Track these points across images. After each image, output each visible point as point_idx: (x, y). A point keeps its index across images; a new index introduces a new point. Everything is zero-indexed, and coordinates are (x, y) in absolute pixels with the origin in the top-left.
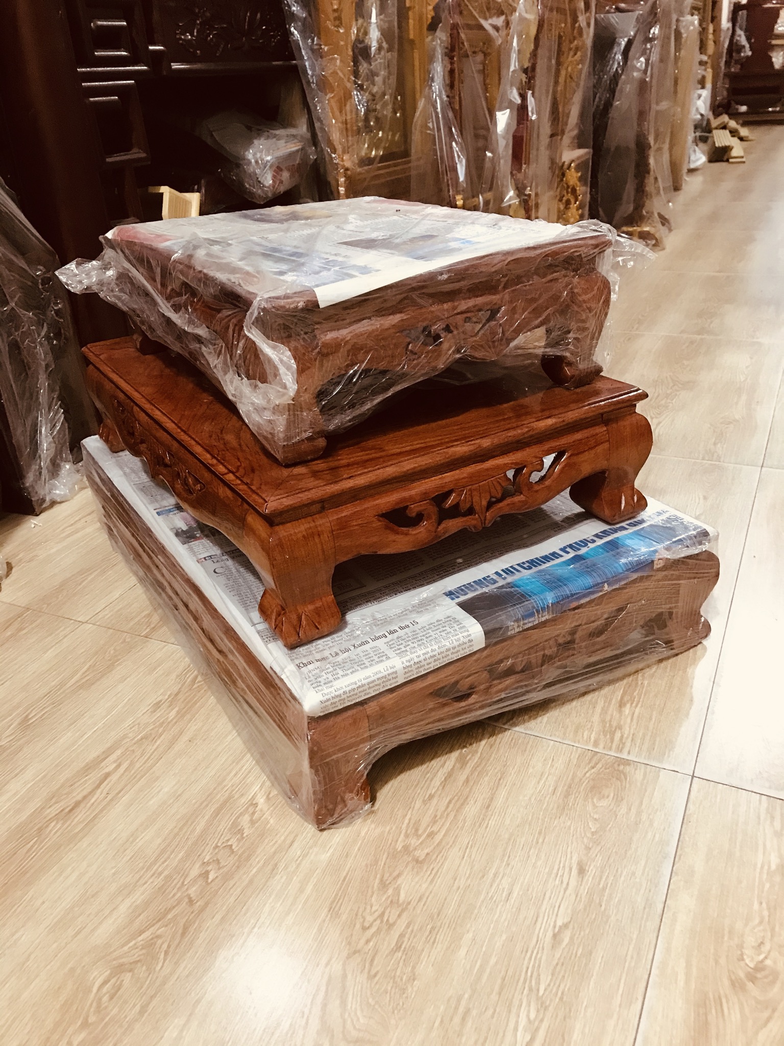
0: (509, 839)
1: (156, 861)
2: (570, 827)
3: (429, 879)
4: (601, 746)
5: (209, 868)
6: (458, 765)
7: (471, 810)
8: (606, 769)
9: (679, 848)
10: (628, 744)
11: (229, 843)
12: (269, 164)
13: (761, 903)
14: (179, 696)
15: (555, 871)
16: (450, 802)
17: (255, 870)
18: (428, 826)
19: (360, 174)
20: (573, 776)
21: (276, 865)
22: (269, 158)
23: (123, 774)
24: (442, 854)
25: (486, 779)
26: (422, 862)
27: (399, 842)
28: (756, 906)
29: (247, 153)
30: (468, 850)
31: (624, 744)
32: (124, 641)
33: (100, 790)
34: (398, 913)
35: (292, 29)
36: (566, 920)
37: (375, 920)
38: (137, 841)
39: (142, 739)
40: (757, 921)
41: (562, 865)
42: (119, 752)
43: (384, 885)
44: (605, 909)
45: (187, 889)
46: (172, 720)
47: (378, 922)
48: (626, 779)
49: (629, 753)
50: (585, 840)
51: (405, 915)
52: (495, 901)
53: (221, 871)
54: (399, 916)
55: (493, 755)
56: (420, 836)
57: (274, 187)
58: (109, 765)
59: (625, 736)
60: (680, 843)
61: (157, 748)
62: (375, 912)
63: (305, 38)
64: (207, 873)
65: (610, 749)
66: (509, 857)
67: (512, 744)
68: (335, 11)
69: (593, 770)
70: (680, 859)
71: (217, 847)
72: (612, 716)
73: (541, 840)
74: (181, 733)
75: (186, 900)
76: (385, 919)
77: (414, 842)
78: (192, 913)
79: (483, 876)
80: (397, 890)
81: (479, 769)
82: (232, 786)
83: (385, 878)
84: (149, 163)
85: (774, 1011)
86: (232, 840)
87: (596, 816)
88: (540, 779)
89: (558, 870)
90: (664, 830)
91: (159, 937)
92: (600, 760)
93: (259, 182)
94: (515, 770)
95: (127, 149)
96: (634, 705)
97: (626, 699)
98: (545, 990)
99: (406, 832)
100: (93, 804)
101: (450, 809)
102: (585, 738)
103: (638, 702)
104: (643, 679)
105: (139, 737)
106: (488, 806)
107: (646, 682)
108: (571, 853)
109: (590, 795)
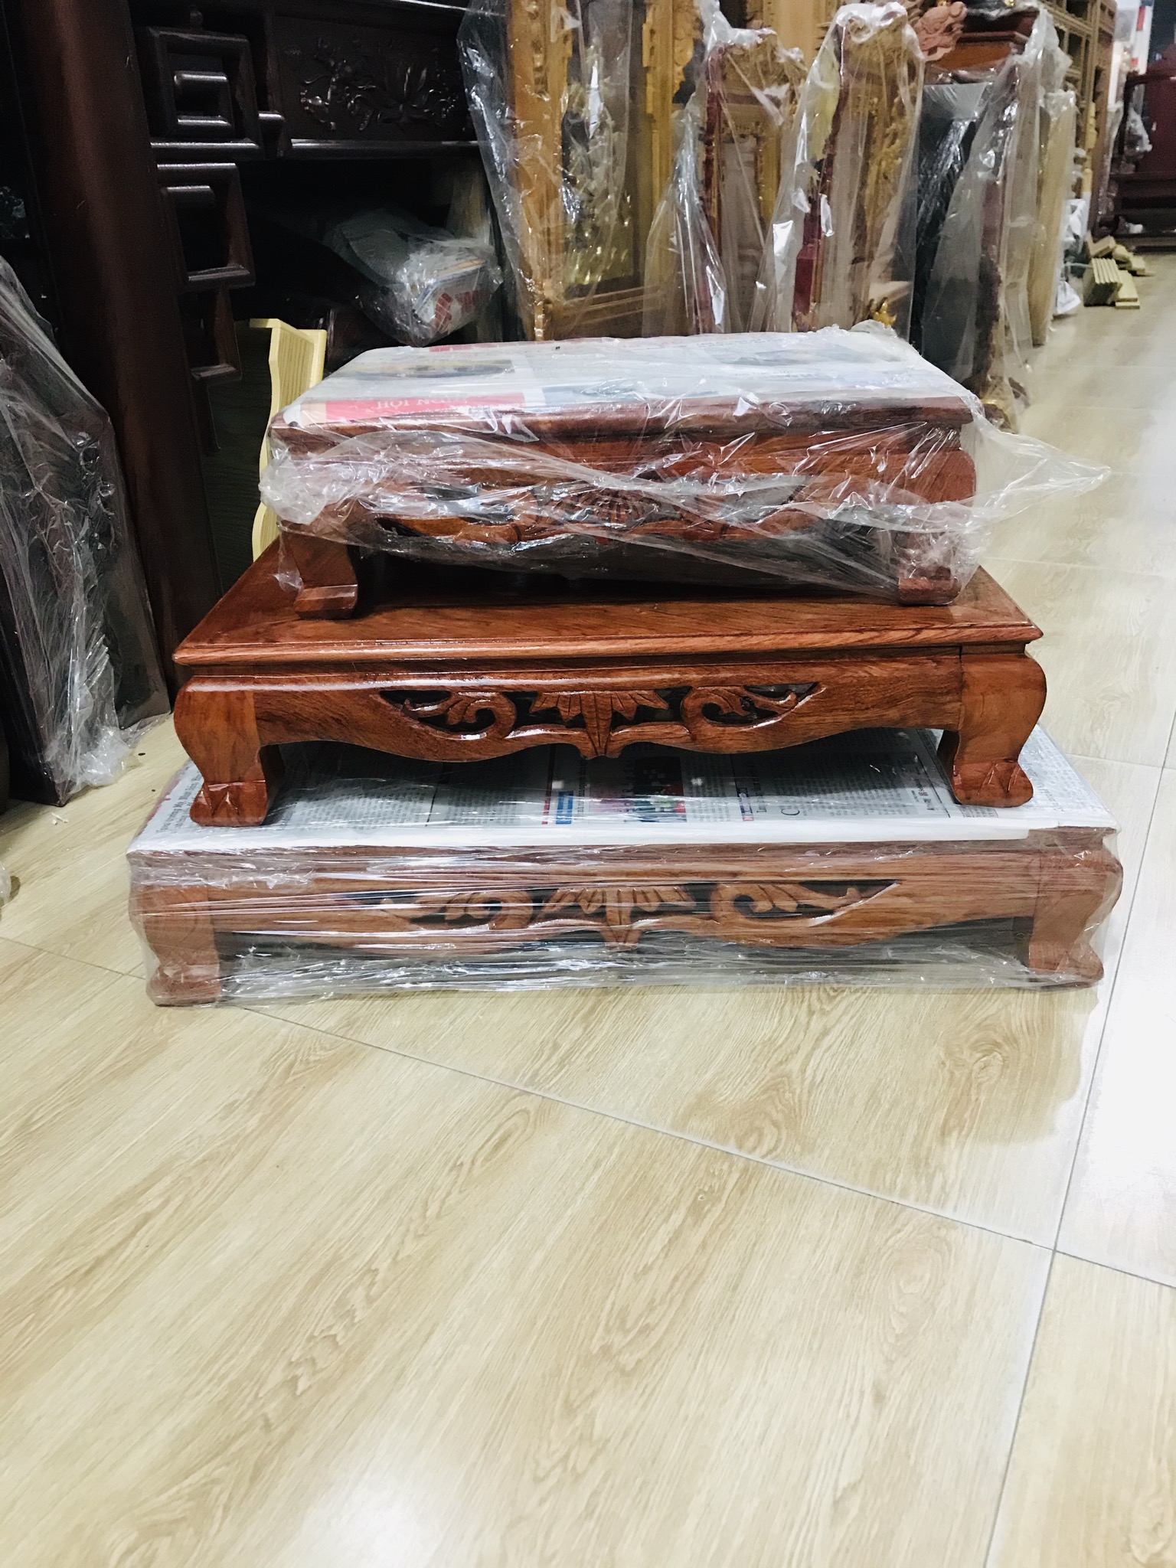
0: (767, 1342)
1: (214, 1360)
2: (861, 1327)
3: (641, 1403)
4: (912, 1197)
5: (299, 1372)
6: (690, 1220)
7: (708, 1292)
8: (919, 1234)
9: (1032, 1365)
10: (954, 1195)
11: (332, 1332)
12: (431, 290)
13: (1159, 1461)
14: (265, 1095)
15: (837, 1397)
16: (676, 1278)
17: (369, 1378)
18: (641, 1316)
19: (566, 309)
20: (867, 1242)
21: (403, 1370)
22: (431, 281)
23: (172, 1216)
24: (660, 1363)
25: (734, 1243)
26: (630, 1373)
27: (594, 1341)
28: (1151, 1464)
29: (398, 273)
30: (702, 1357)
31: (947, 1194)
33: (134, 1241)
34: (590, 1456)
35: (473, 94)
36: (853, 1481)
37: (554, 1467)
38: (190, 1323)
39: (204, 1161)
40: (1153, 1487)
41: (848, 1387)
42: (167, 1181)
43: (570, 1410)
44: (916, 1464)
45: (263, 1405)
46: (253, 1131)
47: (559, 1470)
48: (950, 1251)
49: (955, 1209)
50: (886, 1348)
51: (600, 1460)
52: (743, 1443)
53: (318, 1377)
54: (592, 1460)
55: (745, 1207)
56: (629, 1331)
57: (437, 325)
58: (151, 1200)
59: (950, 1181)
60: (1034, 1358)
61: (227, 1175)
62: (554, 1453)
63: (492, 108)
64: (295, 1380)
65: (927, 1202)
66: (766, 1371)
67: (775, 1190)
68: (538, 69)
69: (899, 1235)
70: (1034, 1383)
71: (312, 1337)
72: (930, 1149)
73: (816, 1346)
74: (265, 1153)
75: (261, 1423)
76: (570, 1465)
77: (618, 1340)
78: (270, 1443)
79: (725, 1401)
80: (590, 1419)
81: (722, 1227)
82: (340, 1240)
83: (572, 1397)
84: (253, 284)
86: (335, 1327)
87: (903, 1309)
88: (817, 1246)
89: (843, 1395)
90: (1009, 1337)
91: (215, 1482)
92: (910, 1219)
93: (416, 316)
94: (777, 1231)
95: (222, 263)
96: (964, 1133)
97: (952, 1122)
99: (607, 1325)
100: (124, 1262)
101: (675, 1290)
102: (888, 1184)
103: (971, 1129)
104: (978, 1094)
105: (200, 1158)
106: (735, 1288)
107: (983, 1098)
108: (863, 1369)
109: (894, 1275)
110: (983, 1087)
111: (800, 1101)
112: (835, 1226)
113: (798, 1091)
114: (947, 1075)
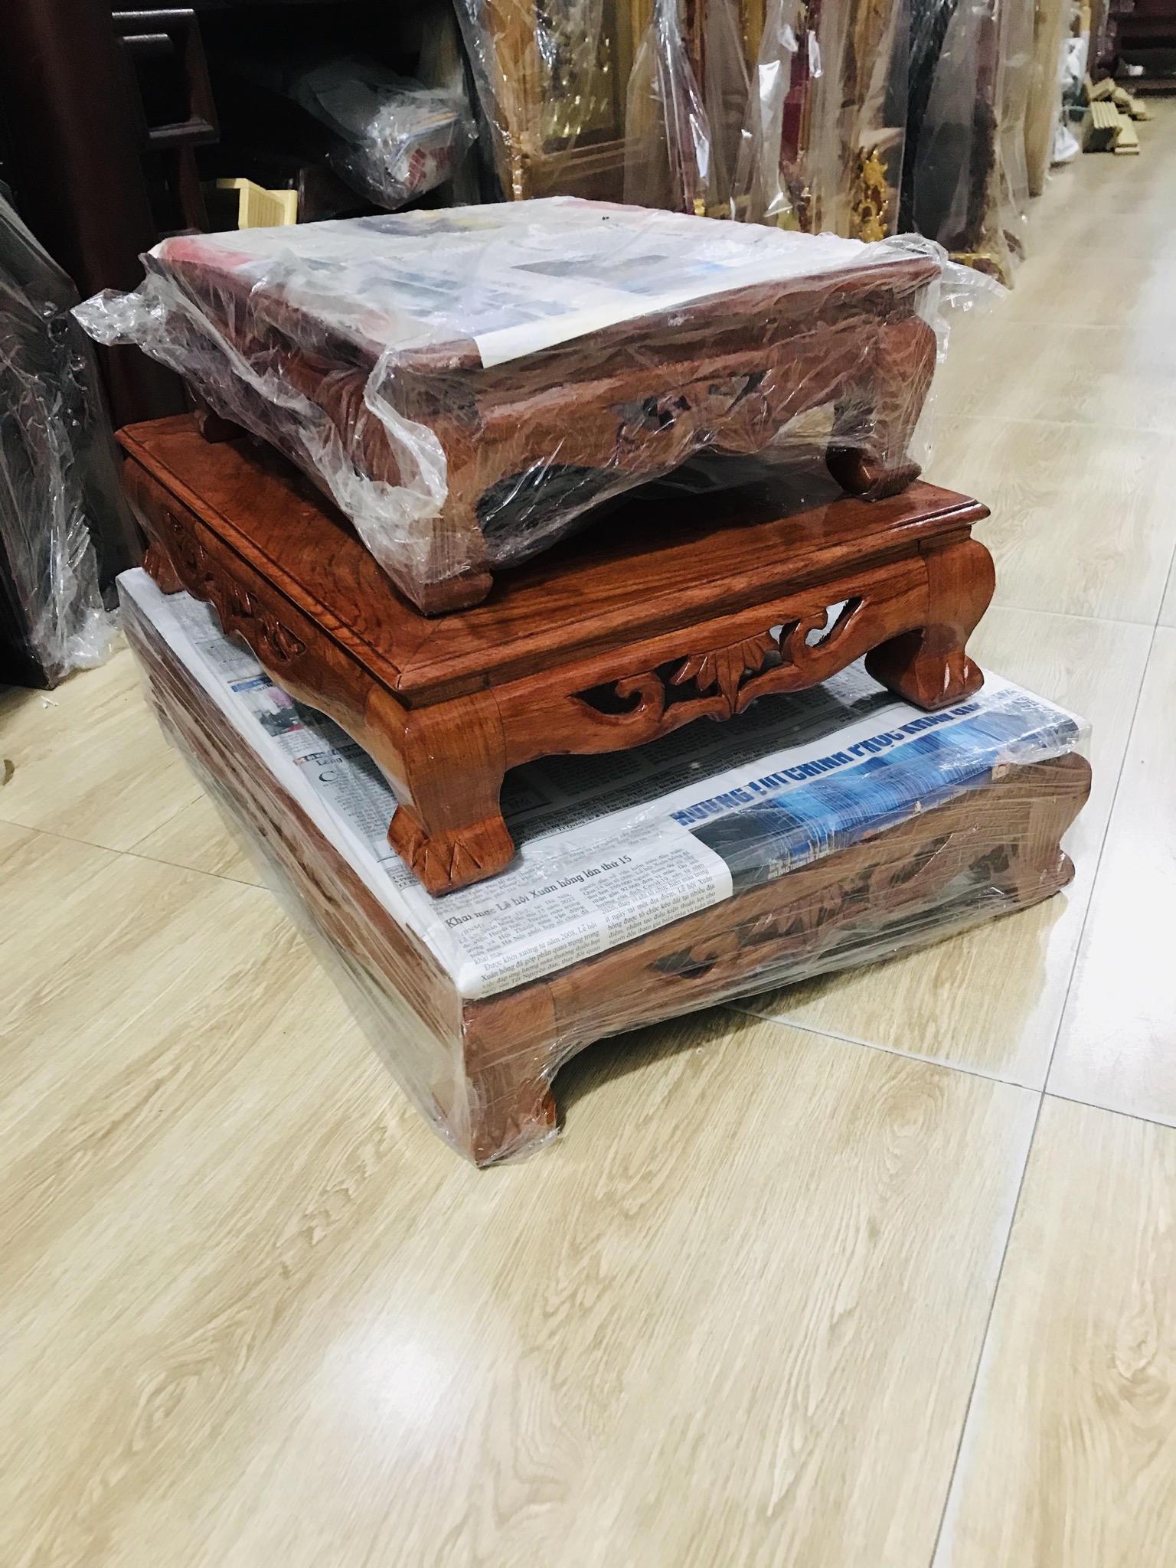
0: (766, 1184)
1: (232, 1214)
2: (857, 1167)
3: (646, 1242)
4: (906, 1046)
5: (313, 1224)
6: (689, 1073)
7: (708, 1140)
8: (912, 1081)
9: (1021, 1199)
10: (946, 1044)
11: (344, 1186)
12: (404, 146)
13: (1143, 1284)
14: (268, 966)
15: (834, 1233)
16: (676, 1128)
17: (382, 1227)
18: (644, 1163)
19: (545, 163)
20: (862, 1090)
21: (414, 1219)
22: (404, 136)
23: (183, 1082)
24: (663, 1207)
25: (732, 1093)
26: (632, 1218)
27: (599, 1188)
28: (1135, 1286)
29: (369, 128)
30: (703, 1200)
31: (940, 1043)
32: (184, 882)
33: (148, 1106)
34: (597, 1293)
36: (849, 1306)
37: (563, 1303)
38: (206, 1181)
39: (212, 1029)
40: (1137, 1308)
41: (844, 1223)
42: (176, 1049)
43: (576, 1251)
44: (909, 1290)
46: (258, 1001)
47: (567, 1305)
48: (942, 1096)
49: (947, 1057)
50: (880, 1187)
51: (606, 1298)
52: (743, 1277)
53: (332, 1228)
54: (599, 1297)
55: (742, 1058)
56: (631, 1178)
57: (412, 183)
58: (162, 1068)
59: (942, 1031)
60: (1023, 1193)
61: (235, 1042)
62: (562, 1291)
64: (310, 1232)
65: (919, 1051)
66: (765, 1211)
67: (771, 1042)
69: (893, 1083)
70: (1022, 1215)
71: (325, 1192)
72: (922, 1000)
74: (269, 1023)
75: (279, 1270)
76: (578, 1302)
77: (622, 1187)
78: (289, 1288)
79: (726, 1240)
80: (597, 1259)
81: (720, 1078)
82: (348, 1100)
83: (578, 1241)
85: (1160, 1444)
86: (347, 1182)
87: (897, 1151)
88: (813, 1094)
89: (839, 1231)
90: (999, 1173)
91: (238, 1324)
92: (903, 1067)
93: (389, 174)
94: (774, 1081)
95: (183, 117)
96: (956, 985)
97: (945, 974)
98: (817, 1407)
99: (610, 1173)
100: (138, 1125)
101: (676, 1138)
102: (881, 1034)
103: (963, 981)
105: (207, 1027)
106: (734, 1134)
107: (975, 952)
108: (859, 1206)
109: (888, 1120)
110: (975, 941)
112: (831, 1075)
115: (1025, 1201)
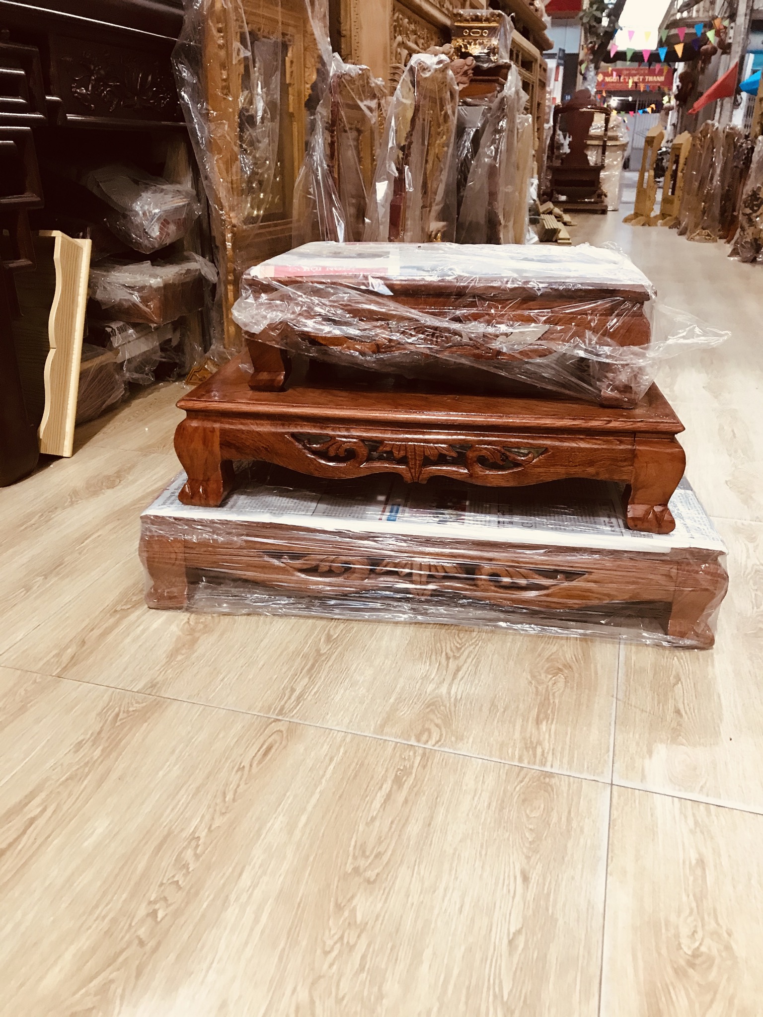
0: (454, 854)
1: (96, 906)
2: (508, 839)
3: (384, 897)
4: (526, 761)
5: (157, 906)
6: (395, 787)
7: (414, 829)
8: (533, 782)
9: (610, 850)
10: (550, 758)
11: (175, 879)
12: (157, 216)
13: (688, 896)
14: (103, 735)
15: (501, 881)
16: (392, 823)
17: (205, 906)
18: (375, 847)
19: (246, 230)
20: (504, 790)
21: (227, 897)
22: (157, 211)
23: (50, 817)
24: (391, 873)
25: (424, 798)
26: (375, 881)
27: (348, 865)
28: (684, 898)
29: (134, 205)
30: (416, 867)
31: (546, 759)
32: (35, 682)
33: (26, 836)
34: (356, 935)
35: (183, 93)
36: (518, 928)
37: (335, 943)
38: (75, 885)
39: (67, 779)
40: (688, 911)
41: (506, 875)
42: (43, 795)
43: (339, 908)
44: (553, 913)
45: (136, 931)
46: (97, 760)
47: (338, 946)
48: (553, 791)
49: (552, 766)
50: (525, 850)
51: (364, 935)
52: (449, 915)
53: (171, 908)
54: (359, 936)
55: (427, 776)
56: (368, 857)
57: (161, 238)
58: (33, 809)
59: (546, 751)
60: (610, 846)
61: (85, 788)
62: (333, 936)
63: (195, 101)
64: (154, 913)
65: (534, 763)
66: (456, 871)
67: (444, 764)
68: (225, 80)
69: (522, 784)
70: (612, 860)
71: (162, 884)
72: (531, 732)
73: (483, 853)
74: (108, 772)
75: (136, 942)
76: (345, 940)
77: (362, 863)
78: (145, 954)
79: (434, 892)
80: (353, 911)
81: (415, 789)
82: (171, 821)
83: (339, 901)
84: (43, 207)
85: (715, 993)
86: (177, 876)
87: (531, 827)
88: (475, 795)
89: (504, 880)
90: (594, 835)
91: (112, 981)
92: (526, 775)
93: (146, 233)
94: (449, 789)
95: (21, 192)
96: (549, 722)
97: (542, 716)
98: (509, 995)
99: (354, 855)
100: (21, 850)
101: (393, 830)
102: (510, 755)
103: (553, 719)
104: (554, 698)
105: (64, 778)
106: (429, 825)
107: (557, 701)
108: (514, 863)
109: (523, 807)
110: (556, 694)
111: (450, 711)
112: (483, 782)
113: (448, 705)
114: (534, 690)
115: (612, 852)
